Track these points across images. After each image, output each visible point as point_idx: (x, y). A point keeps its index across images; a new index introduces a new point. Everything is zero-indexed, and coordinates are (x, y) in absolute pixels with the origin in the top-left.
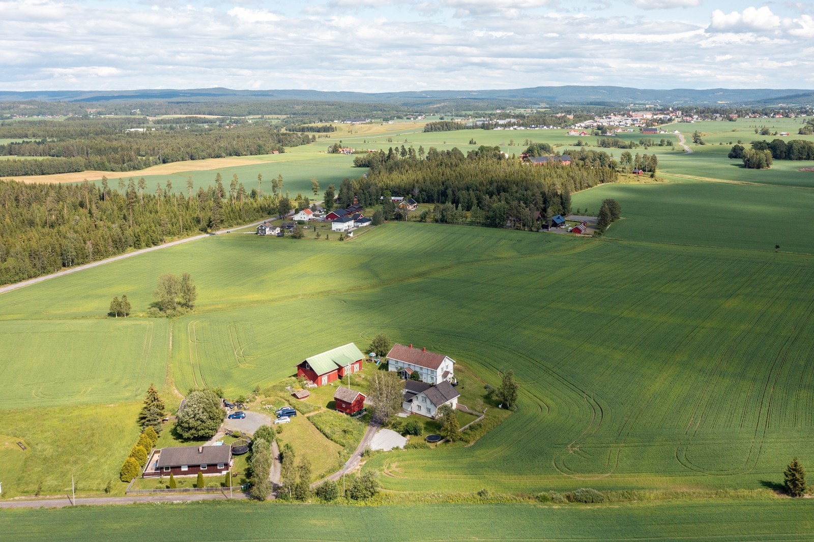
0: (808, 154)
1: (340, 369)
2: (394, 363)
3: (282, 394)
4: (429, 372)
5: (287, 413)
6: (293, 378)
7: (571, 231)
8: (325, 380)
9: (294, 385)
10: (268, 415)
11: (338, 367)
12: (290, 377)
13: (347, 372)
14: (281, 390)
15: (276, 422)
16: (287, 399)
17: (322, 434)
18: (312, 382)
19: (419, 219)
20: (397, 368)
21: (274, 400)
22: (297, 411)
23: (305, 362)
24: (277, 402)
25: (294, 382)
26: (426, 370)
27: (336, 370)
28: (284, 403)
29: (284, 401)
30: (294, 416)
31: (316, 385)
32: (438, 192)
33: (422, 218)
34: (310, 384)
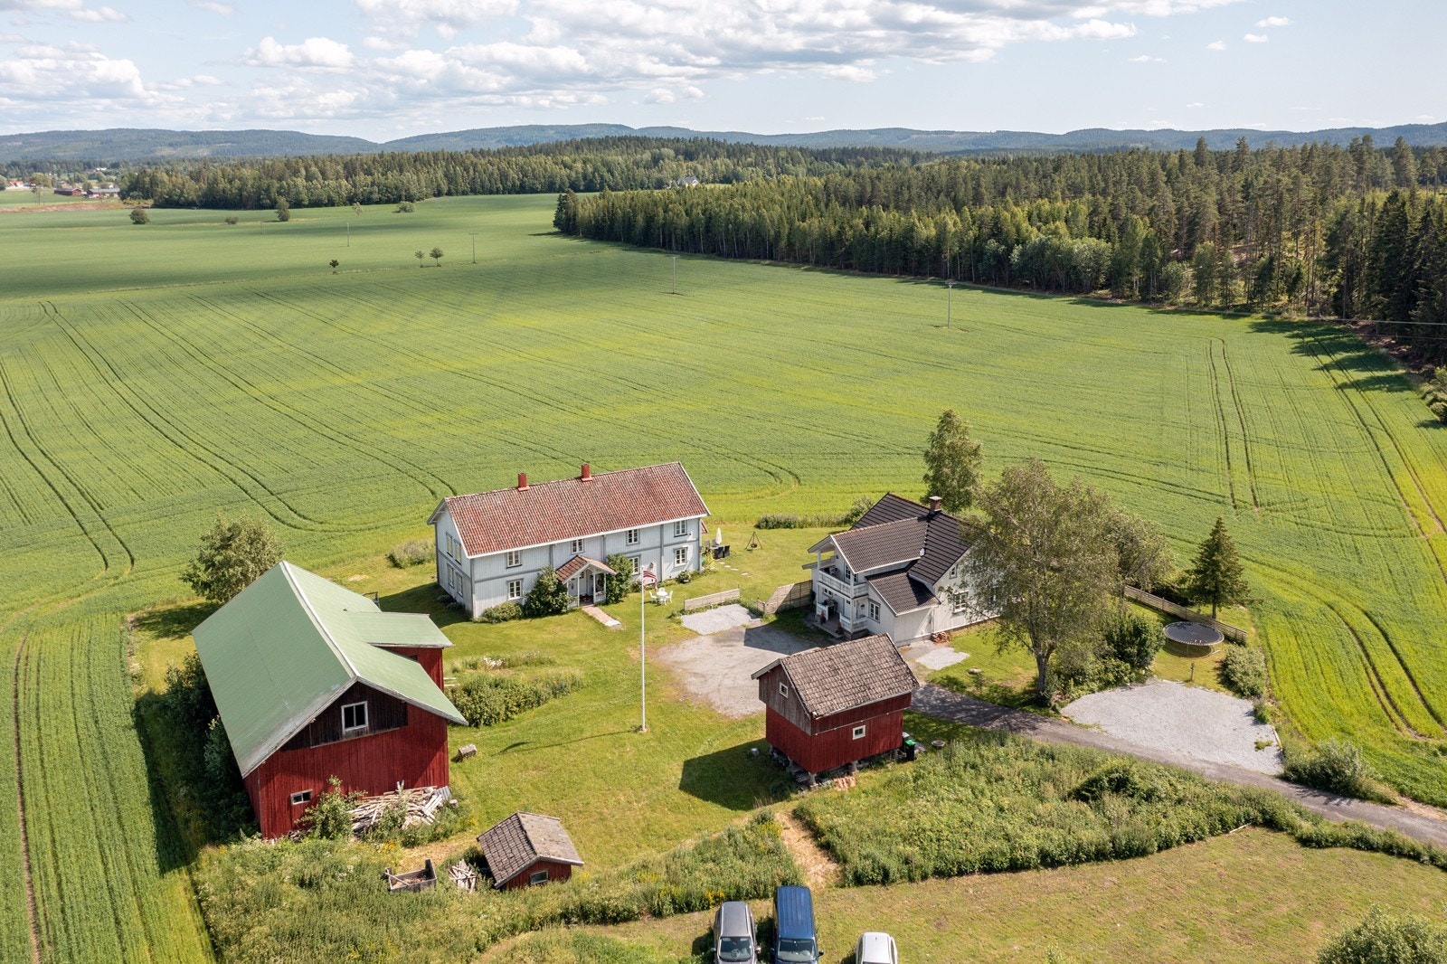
4: (669, 537)
26: (657, 533)
31: (441, 793)
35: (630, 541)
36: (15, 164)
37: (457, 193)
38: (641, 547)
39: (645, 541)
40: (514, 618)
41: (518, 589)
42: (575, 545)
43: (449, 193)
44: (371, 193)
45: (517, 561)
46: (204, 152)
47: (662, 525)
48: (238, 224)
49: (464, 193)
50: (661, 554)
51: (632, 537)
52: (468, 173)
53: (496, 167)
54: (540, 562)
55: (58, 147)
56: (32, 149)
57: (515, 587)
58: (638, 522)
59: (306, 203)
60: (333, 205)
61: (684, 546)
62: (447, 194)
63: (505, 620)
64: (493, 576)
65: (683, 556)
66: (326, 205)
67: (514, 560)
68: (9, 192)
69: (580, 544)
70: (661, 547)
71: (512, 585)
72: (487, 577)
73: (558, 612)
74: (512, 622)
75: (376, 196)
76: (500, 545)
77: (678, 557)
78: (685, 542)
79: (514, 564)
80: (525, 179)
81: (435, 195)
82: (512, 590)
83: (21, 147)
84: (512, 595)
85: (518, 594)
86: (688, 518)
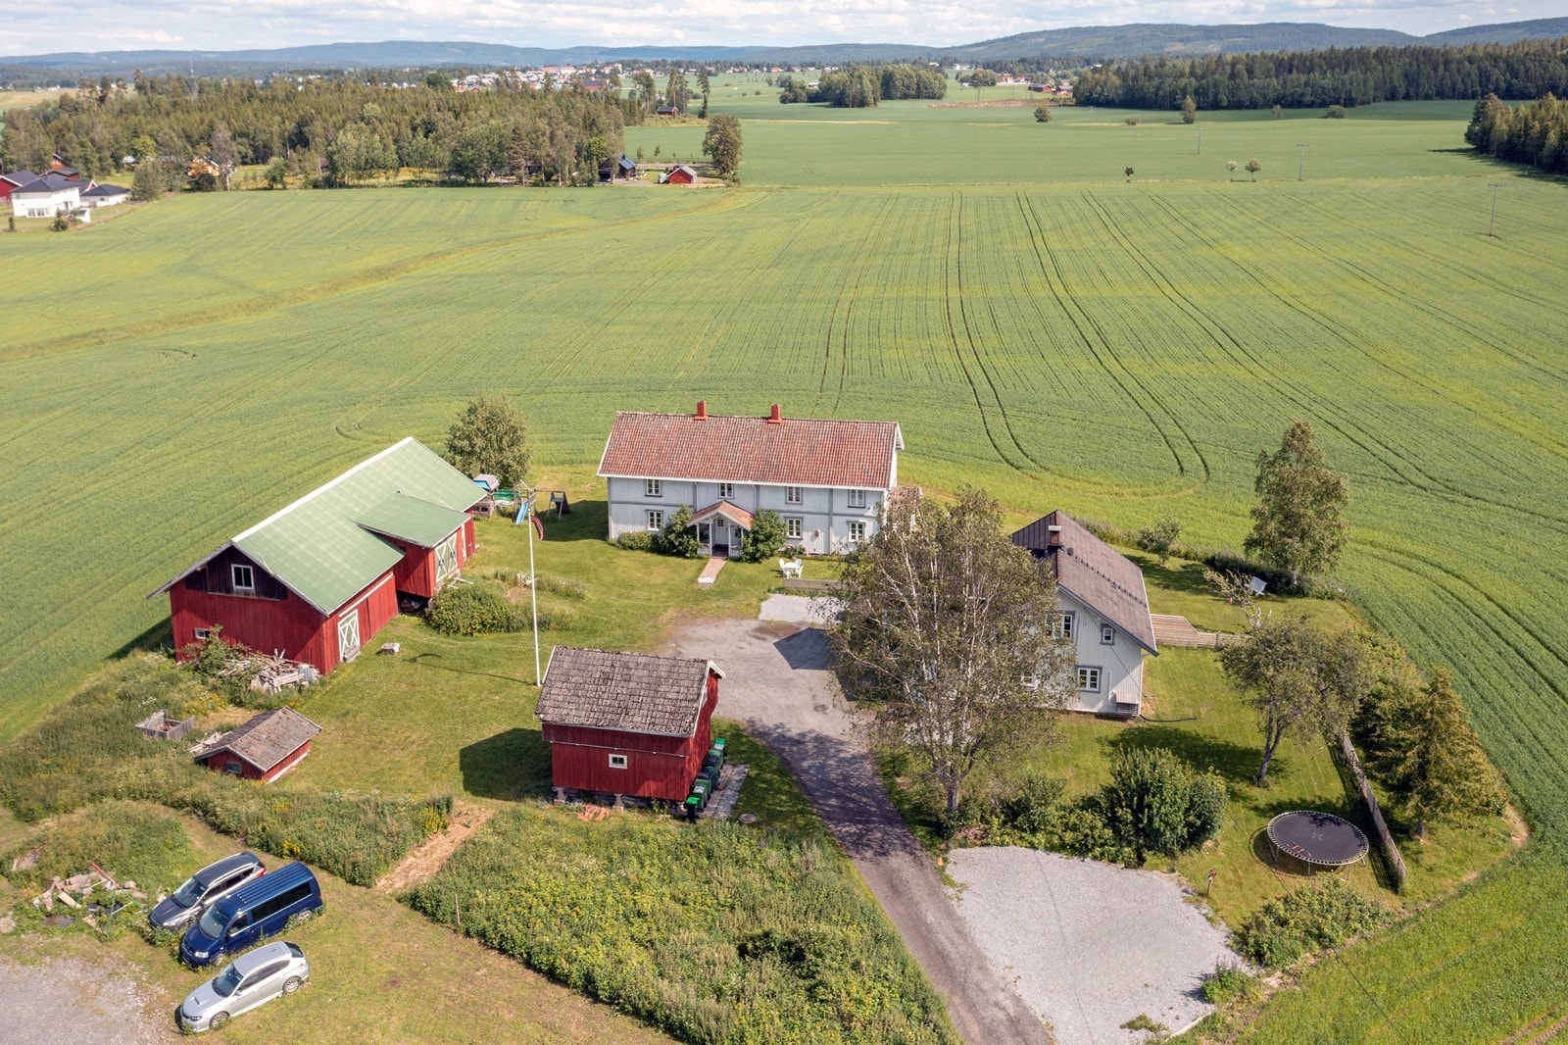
0: (918, 88)
1: (413, 559)
2: (638, 493)
3: (130, 771)
4: (841, 505)
5: (256, 914)
6: (153, 659)
7: (666, 182)
8: (348, 628)
9: (175, 696)
10: (95, 961)
11: (398, 556)
12: (121, 654)
13: (444, 575)
14: (117, 749)
15: (208, 1014)
16: (187, 794)
17: (624, 1022)
18: (279, 660)
19: (265, 183)
20: (655, 517)
21: (102, 830)
22: (322, 877)
23: (233, 554)
24: (126, 833)
25: (173, 680)
26: (826, 497)
27: (388, 572)
28: (172, 827)
29: (164, 814)
30: (305, 915)
31: (306, 672)
32: (281, 136)
33: (274, 179)
34: (278, 675)
35: (791, 499)
36: (1023, 61)
37: (1418, 97)
38: (804, 510)
39: (809, 503)
40: (641, 549)
41: (659, 521)
42: (723, 488)
43: (1407, 97)
44: (1302, 95)
45: (657, 491)
46: (1214, 48)
47: (832, 490)
48: (1138, 125)
49: (1427, 97)
50: (830, 524)
51: (794, 495)
52: (1436, 71)
53: (1475, 66)
54: (684, 498)
55: (1075, 43)
56: (1051, 46)
57: (655, 518)
58: (802, 480)
59: (1225, 104)
60: (1255, 107)
61: (861, 520)
62: (1404, 98)
63: (631, 548)
64: (630, 500)
65: (861, 532)
66: (1247, 107)
67: (654, 488)
68: (1000, 87)
69: (730, 489)
70: (830, 514)
71: (652, 515)
72: (625, 500)
73: (681, 554)
74: (639, 552)
75: (1308, 99)
76: (638, 470)
77: (853, 532)
78: (862, 516)
79: (654, 493)
80: (1514, 81)
81: (1387, 99)
82: (652, 520)
83: (1042, 44)
84: (652, 525)
85: (658, 526)
86: (867, 488)
